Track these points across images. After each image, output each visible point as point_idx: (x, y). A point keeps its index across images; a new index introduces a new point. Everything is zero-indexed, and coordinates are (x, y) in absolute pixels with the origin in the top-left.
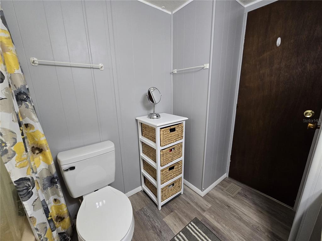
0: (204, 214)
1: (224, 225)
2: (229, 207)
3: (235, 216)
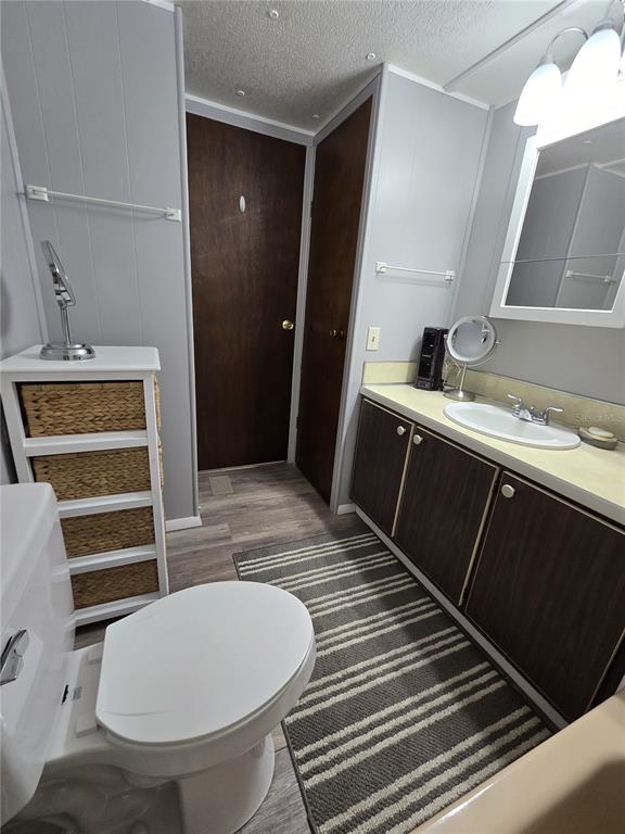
0: (235, 540)
2: (244, 507)
3: (263, 510)
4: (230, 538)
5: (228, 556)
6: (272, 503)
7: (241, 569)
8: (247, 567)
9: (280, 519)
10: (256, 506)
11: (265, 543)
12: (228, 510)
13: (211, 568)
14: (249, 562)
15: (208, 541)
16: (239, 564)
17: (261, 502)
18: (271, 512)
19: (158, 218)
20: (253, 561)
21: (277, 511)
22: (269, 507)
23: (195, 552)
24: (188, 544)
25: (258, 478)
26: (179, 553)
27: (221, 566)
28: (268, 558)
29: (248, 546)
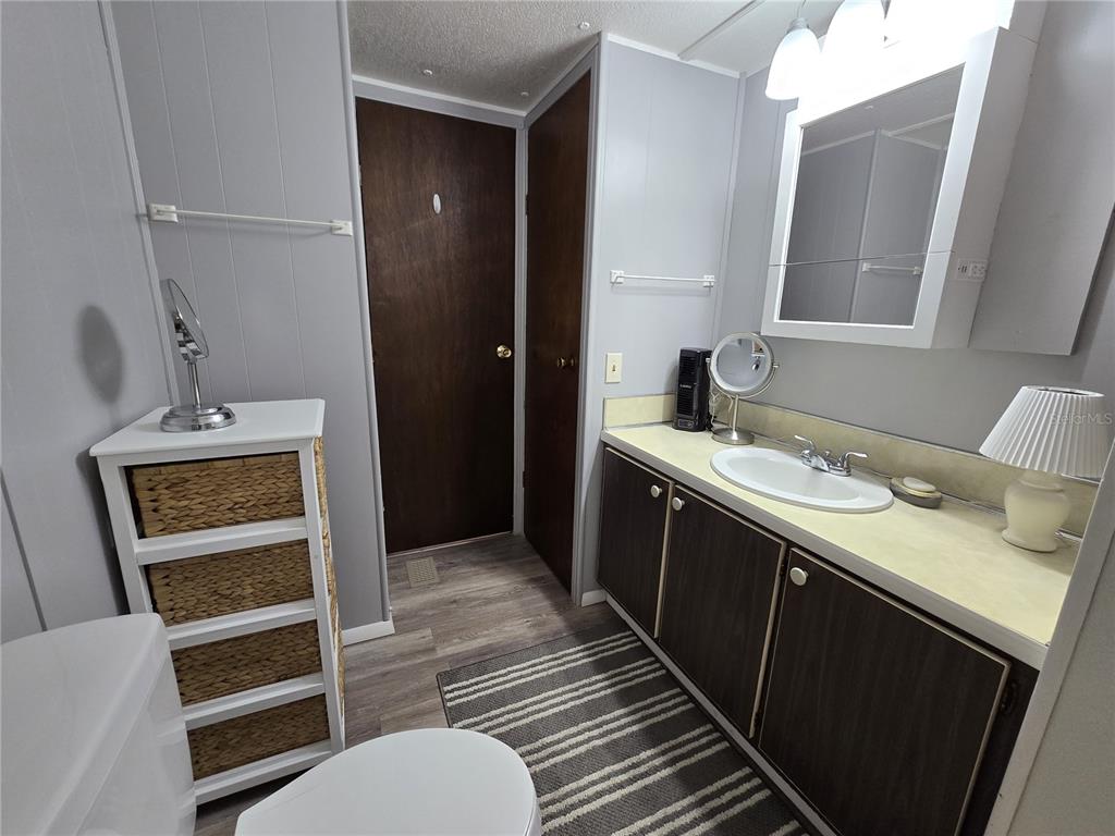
0: (440, 653)
1: (486, 632)
2: (455, 601)
3: (479, 605)
4: (433, 649)
5: (430, 678)
6: (491, 594)
7: (448, 696)
8: (456, 693)
9: (502, 618)
10: (469, 600)
11: (485, 654)
12: (432, 608)
13: (406, 696)
14: (460, 684)
15: (403, 656)
16: (446, 689)
17: (479, 594)
18: (491, 608)
19: (323, 234)
20: (465, 683)
21: (499, 605)
22: (488, 601)
23: (385, 674)
24: (375, 663)
25: (474, 559)
26: (362, 677)
27: (420, 694)
28: (486, 677)
29: (458, 661)
